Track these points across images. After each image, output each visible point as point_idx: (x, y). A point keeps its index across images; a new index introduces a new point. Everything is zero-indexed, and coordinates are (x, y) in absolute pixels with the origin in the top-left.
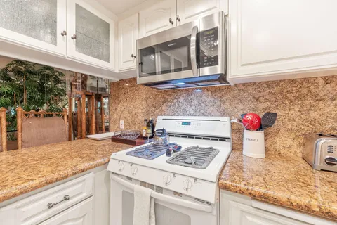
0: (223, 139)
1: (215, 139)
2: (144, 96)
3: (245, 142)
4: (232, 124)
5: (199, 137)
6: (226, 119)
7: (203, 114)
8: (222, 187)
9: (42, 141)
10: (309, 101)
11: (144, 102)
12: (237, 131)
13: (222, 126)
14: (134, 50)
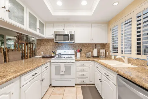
0: (73, 55)
1: (71, 55)
2: (52, 45)
3: (77, 55)
4: (75, 51)
5: (68, 55)
6: (74, 50)
7: (69, 50)
8: (76, 60)
9: (15, 60)
10: (86, 47)
11: (51, 47)
12: (76, 53)
13: (73, 52)
14: (53, 33)
